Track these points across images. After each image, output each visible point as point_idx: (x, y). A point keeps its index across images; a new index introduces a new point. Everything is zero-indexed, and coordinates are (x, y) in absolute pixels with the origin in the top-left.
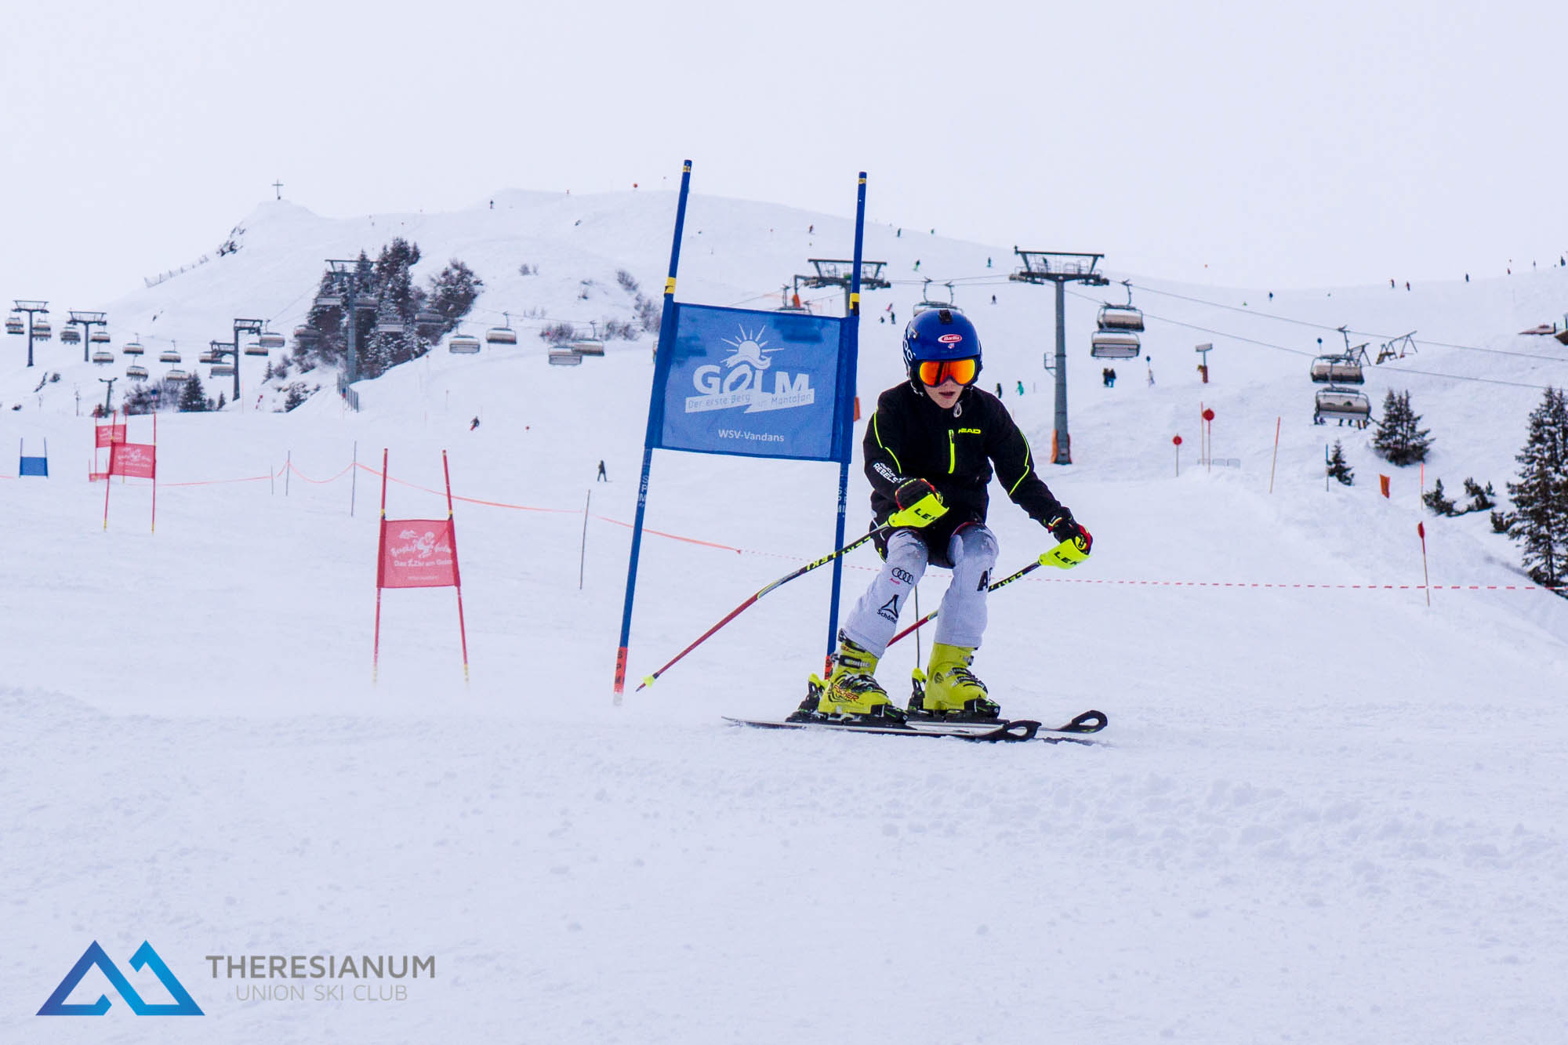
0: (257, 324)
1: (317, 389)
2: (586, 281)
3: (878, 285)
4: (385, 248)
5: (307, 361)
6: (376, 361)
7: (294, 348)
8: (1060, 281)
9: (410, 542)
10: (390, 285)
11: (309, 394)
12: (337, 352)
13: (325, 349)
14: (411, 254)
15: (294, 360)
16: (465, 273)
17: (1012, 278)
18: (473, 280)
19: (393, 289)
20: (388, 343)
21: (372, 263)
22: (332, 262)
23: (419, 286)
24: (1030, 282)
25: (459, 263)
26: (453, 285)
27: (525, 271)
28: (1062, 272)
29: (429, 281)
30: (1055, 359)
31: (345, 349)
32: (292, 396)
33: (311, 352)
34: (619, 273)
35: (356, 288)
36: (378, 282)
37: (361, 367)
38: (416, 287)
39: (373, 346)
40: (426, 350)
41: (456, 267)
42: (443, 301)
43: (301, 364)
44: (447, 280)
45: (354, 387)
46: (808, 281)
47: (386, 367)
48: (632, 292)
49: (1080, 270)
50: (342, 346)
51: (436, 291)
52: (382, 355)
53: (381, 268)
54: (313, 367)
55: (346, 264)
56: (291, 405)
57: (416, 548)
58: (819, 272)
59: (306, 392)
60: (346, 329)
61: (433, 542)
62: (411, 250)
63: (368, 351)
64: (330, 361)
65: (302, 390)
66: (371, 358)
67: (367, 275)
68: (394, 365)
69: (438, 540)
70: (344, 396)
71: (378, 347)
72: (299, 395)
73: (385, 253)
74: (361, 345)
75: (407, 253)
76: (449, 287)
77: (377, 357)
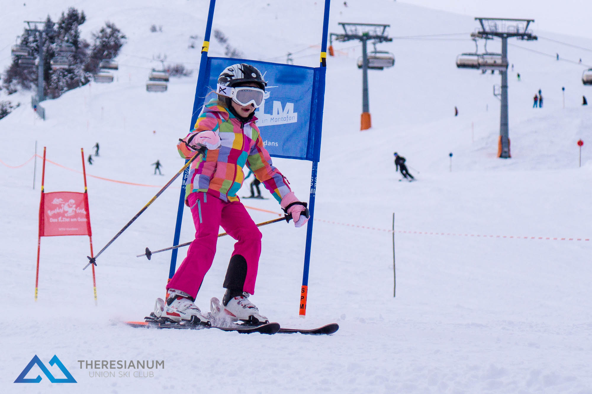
1: (18, 105)
2: (194, 36)
3: (384, 40)
4: (63, 14)
5: (12, 87)
6: (57, 88)
7: (3, 79)
8: (505, 37)
9: (59, 206)
10: (66, 38)
11: (13, 109)
12: (31, 81)
13: (24, 79)
14: (80, 18)
15: (3, 87)
16: (115, 30)
17: (473, 35)
18: (120, 35)
20: (64, 76)
21: (55, 24)
22: (28, 23)
23: (85, 39)
24: (485, 38)
25: (111, 24)
26: (106, 38)
27: (154, 29)
28: (506, 31)
29: (92, 36)
30: (501, 89)
31: (37, 80)
32: (2, 109)
33: (15, 81)
34: (215, 31)
35: (44, 40)
36: (58, 36)
37: (47, 91)
38: (83, 39)
39: (55, 78)
40: (89, 81)
41: (109, 26)
42: (100, 48)
43: (8, 89)
44: (103, 35)
46: (339, 37)
47: (63, 92)
48: (223, 43)
49: (518, 30)
50: (34, 77)
51: (96, 42)
52: (61, 84)
53: (60, 27)
54: (15, 91)
55: (38, 24)
56: (1, 116)
57: (64, 210)
58: (346, 31)
59: (11, 107)
60: (37, 67)
61: (74, 206)
62: (80, 15)
63: (52, 81)
64: (28, 88)
65: (8, 106)
66: (53, 86)
67: (51, 31)
68: (68, 90)
69: (78, 206)
70: (35, 110)
71: (58, 78)
72: (6, 109)
73: (63, 17)
74: (47, 77)
75: (77, 17)
76: (104, 39)
77: (57, 85)
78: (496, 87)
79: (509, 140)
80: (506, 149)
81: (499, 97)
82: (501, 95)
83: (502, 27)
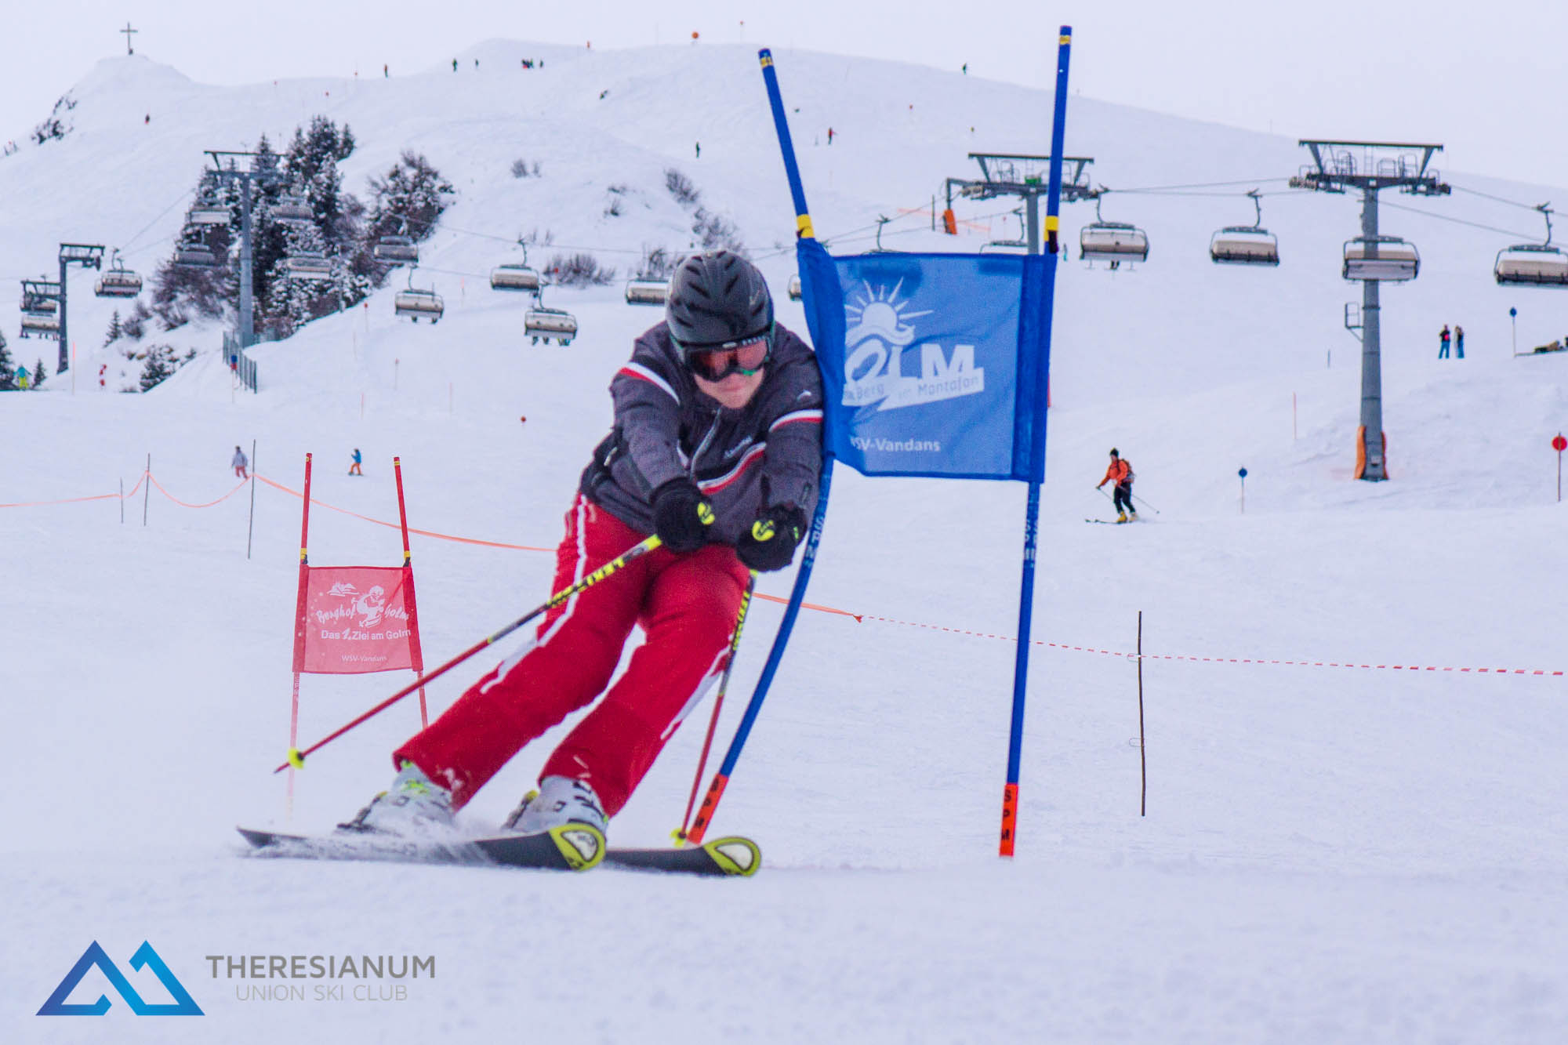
0: (96, 253)
1: (191, 356)
2: (617, 187)
3: (1080, 195)
4: (299, 134)
5: (175, 311)
6: (285, 312)
7: (154, 291)
8: (1373, 188)
11: (178, 364)
12: (223, 297)
13: (203, 293)
14: (340, 142)
15: (155, 310)
16: (425, 173)
17: (1295, 183)
18: (438, 184)
19: (311, 198)
21: (278, 157)
22: (214, 154)
23: (353, 193)
24: (1324, 189)
25: (417, 158)
27: (520, 170)
28: (1375, 174)
29: (368, 186)
30: (1362, 313)
31: (235, 293)
32: (151, 366)
33: (181, 297)
34: (669, 175)
35: (253, 196)
36: (288, 188)
37: (260, 321)
38: (348, 194)
39: (281, 288)
40: (363, 296)
41: (411, 163)
42: (390, 217)
43: (165, 316)
44: (397, 185)
45: (250, 353)
46: (967, 188)
47: (300, 322)
48: (688, 205)
49: (1403, 170)
50: (229, 287)
53: (293, 166)
54: (184, 321)
55: (237, 158)
56: (151, 381)
58: (986, 174)
59: (174, 360)
60: (237, 262)
61: (382, 602)
62: (340, 137)
63: (272, 296)
64: (214, 313)
65: (167, 357)
66: (277, 307)
67: (271, 175)
68: (314, 318)
69: (390, 599)
70: (234, 367)
71: (288, 290)
72: (162, 365)
73: (299, 141)
74: (261, 287)
75: (334, 142)
76: (400, 195)
77: (287, 306)
78: (1352, 309)
79: (1383, 437)
80: (1376, 459)
81: (1360, 332)
82: (1363, 327)
83: (1366, 164)
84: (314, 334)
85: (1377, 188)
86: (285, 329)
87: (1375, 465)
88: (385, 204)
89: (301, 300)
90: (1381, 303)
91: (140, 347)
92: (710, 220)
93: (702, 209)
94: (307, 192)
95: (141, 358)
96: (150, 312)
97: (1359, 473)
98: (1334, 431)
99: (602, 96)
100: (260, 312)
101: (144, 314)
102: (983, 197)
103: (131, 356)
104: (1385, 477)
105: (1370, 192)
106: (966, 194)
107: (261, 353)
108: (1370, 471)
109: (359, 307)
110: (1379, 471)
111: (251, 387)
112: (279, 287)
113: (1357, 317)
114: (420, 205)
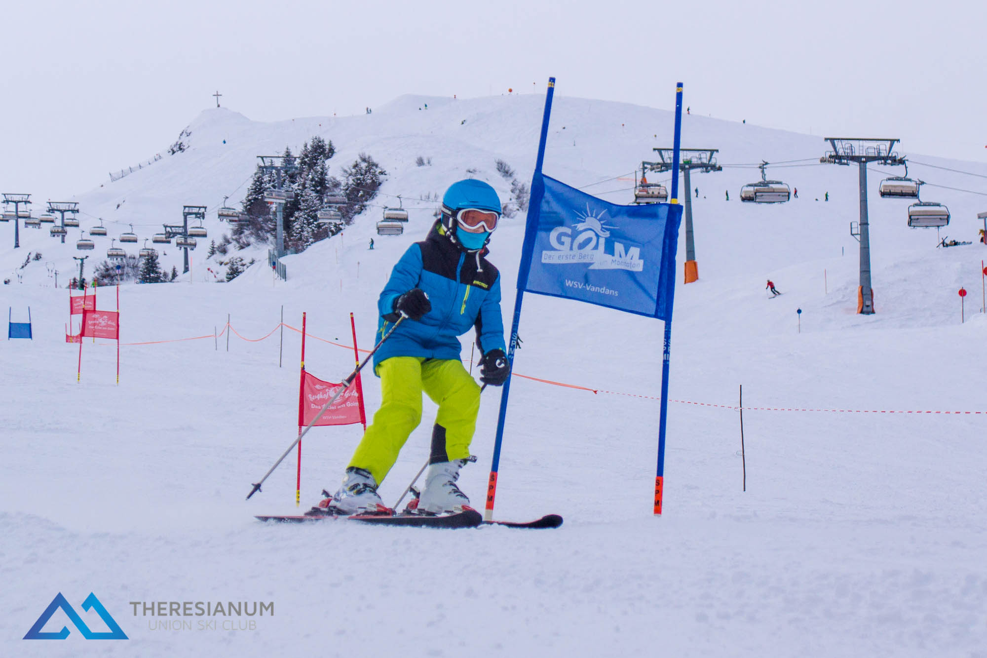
0: (202, 210)
1: (252, 263)
2: (471, 170)
3: (712, 169)
4: (306, 146)
5: (244, 240)
6: (300, 239)
7: (232, 229)
8: (864, 162)
11: (245, 267)
12: (268, 232)
13: (258, 230)
14: (327, 150)
15: (233, 239)
16: (372, 165)
17: (823, 161)
18: (378, 170)
19: (312, 180)
20: (309, 224)
21: (295, 158)
22: (262, 158)
23: (334, 176)
24: (838, 163)
25: (367, 157)
26: (362, 175)
27: (420, 162)
28: (864, 155)
29: (342, 172)
30: (859, 227)
31: (275, 229)
32: (231, 269)
33: (247, 232)
34: (498, 163)
35: (282, 179)
36: (300, 174)
37: (288, 244)
38: (332, 177)
39: (298, 226)
40: (341, 229)
41: (364, 160)
42: (353, 188)
43: (239, 242)
44: (357, 171)
45: (282, 260)
46: (654, 167)
47: (308, 244)
48: (509, 178)
49: (879, 153)
50: (272, 227)
51: (348, 180)
52: (305, 233)
53: (303, 163)
54: (248, 245)
55: (274, 159)
56: (231, 276)
57: (329, 396)
58: (663, 159)
59: (243, 265)
60: (275, 214)
62: (327, 147)
63: (294, 231)
64: (264, 240)
65: (240, 263)
66: (296, 236)
67: (292, 168)
68: (315, 242)
70: (274, 268)
71: (302, 227)
72: (237, 267)
73: (306, 150)
74: (288, 226)
75: (324, 150)
76: (359, 177)
77: (301, 235)
78: (854, 225)
79: (871, 291)
80: (868, 303)
81: (858, 237)
82: (860, 234)
83: (859, 149)
84: (316, 250)
85: (865, 162)
86: (301, 247)
87: (868, 306)
88: (351, 182)
89: (308, 232)
90: (869, 223)
91: (226, 258)
92: (520, 186)
93: (515, 180)
94: (310, 176)
95: (226, 264)
96: (231, 240)
97: (860, 310)
98: (846, 288)
99: (463, 123)
100: (287, 239)
101: (228, 241)
102: (661, 171)
103: (221, 263)
104: (873, 312)
105: (862, 164)
106: (652, 169)
107: (288, 260)
108: (865, 309)
109: (339, 235)
110: (869, 309)
111: (283, 278)
112: (297, 225)
113: (857, 229)
114: (369, 181)
